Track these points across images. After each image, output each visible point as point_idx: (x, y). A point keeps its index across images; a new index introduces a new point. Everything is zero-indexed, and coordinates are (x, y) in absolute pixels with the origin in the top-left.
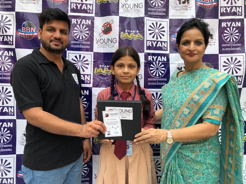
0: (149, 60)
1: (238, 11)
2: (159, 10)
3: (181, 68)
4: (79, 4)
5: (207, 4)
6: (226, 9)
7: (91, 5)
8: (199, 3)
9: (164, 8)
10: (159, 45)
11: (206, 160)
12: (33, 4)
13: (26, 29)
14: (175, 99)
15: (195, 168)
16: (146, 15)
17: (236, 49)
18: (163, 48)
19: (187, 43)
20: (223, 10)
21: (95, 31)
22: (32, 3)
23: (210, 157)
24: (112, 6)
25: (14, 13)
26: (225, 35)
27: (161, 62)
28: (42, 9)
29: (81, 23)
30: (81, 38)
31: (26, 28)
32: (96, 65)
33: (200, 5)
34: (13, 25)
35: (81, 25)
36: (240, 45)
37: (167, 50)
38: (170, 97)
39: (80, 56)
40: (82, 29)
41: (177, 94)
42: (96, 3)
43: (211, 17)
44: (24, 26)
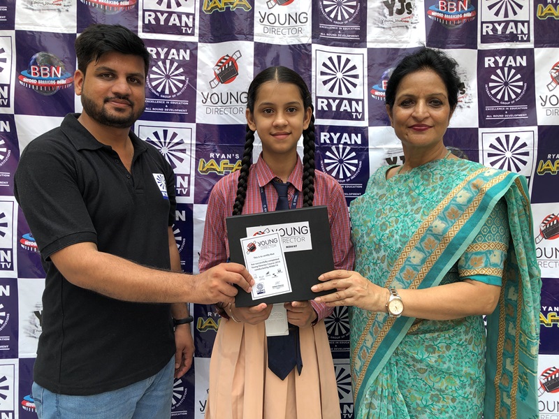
0: (322, 141)
1: (522, 31)
2: (345, 28)
3: (395, 159)
4: (162, 13)
5: (453, 14)
6: (494, 26)
7: (191, 17)
8: (434, 14)
9: (355, 23)
10: (345, 108)
11: (460, 368)
12: (56, 13)
13: (39, 71)
14: (388, 230)
15: (437, 386)
16: (315, 40)
17: (516, 117)
18: (354, 114)
19: (410, 101)
20: (487, 29)
21: (200, 76)
22: (55, 10)
23: (467, 360)
24: (238, 19)
25: (12, 33)
26: (491, 85)
27: (349, 145)
28: (76, 24)
29: (166, 57)
30: (167, 92)
31: (39, 67)
32: (201, 153)
33: (437, 17)
34: (9, 61)
35: (168, 62)
36: (525, 107)
37: (362, 119)
38: (373, 225)
39: (165, 132)
40: (169, 71)
41: (391, 219)
42: (201, 11)
43: (461, 45)
44: (35, 63)
